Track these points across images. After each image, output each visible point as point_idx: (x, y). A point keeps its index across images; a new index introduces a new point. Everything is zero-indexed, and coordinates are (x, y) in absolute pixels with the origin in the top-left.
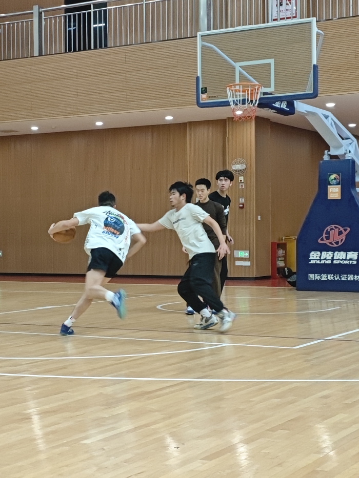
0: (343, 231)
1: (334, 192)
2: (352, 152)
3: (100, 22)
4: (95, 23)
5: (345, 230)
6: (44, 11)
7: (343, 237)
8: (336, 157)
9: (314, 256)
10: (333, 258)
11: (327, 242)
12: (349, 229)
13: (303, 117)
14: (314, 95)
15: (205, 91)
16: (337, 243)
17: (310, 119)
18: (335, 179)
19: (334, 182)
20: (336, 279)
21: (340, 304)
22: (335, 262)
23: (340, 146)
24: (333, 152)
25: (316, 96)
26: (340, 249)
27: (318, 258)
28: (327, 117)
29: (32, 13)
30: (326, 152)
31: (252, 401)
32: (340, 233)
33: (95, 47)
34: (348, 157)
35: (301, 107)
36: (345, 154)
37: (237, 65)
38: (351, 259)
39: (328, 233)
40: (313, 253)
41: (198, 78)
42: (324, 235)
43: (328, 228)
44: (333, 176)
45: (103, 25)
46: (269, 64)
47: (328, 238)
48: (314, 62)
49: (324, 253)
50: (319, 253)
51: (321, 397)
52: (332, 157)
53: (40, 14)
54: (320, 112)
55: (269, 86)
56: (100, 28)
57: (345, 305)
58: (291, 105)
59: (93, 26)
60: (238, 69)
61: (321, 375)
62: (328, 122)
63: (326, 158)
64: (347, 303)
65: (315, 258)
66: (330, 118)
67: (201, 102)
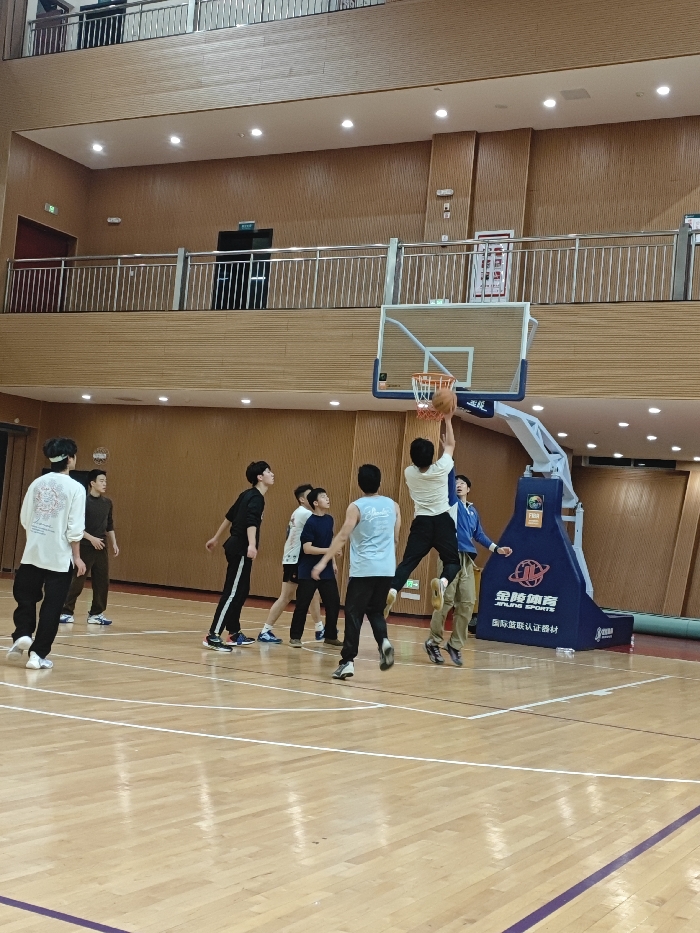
0: (541, 569)
1: (534, 519)
2: (561, 469)
3: (260, 275)
4: (254, 275)
5: (544, 568)
6: (192, 256)
7: (540, 576)
8: (540, 474)
9: (502, 597)
10: (525, 601)
11: (520, 581)
12: (548, 567)
13: (502, 421)
14: (520, 397)
15: (384, 378)
16: (532, 583)
17: (512, 424)
18: (536, 502)
19: (535, 505)
20: (527, 629)
21: (529, 662)
22: (527, 607)
23: (546, 462)
24: (537, 468)
25: (522, 399)
26: (535, 591)
27: (507, 600)
28: (532, 424)
29: (176, 257)
30: (528, 466)
31: (413, 787)
32: (537, 571)
33: (251, 308)
34: (555, 476)
35: (502, 409)
36: (552, 471)
37: (428, 351)
38: (547, 606)
39: (521, 569)
40: (500, 592)
41: (377, 361)
42: (517, 572)
43: (522, 563)
44: (534, 498)
45: (263, 278)
46: (467, 353)
47: (521, 576)
48: (523, 356)
49: (515, 594)
50: (508, 593)
51: (501, 790)
52: (535, 474)
53: (186, 258)
54: (525, 417)
55: (465, 380)
56: (260, 282)
57: (535, 665)
58: (489, 405)
59: (251, 278)
60: (428, 355)
61: (502, 759)
62: (533, 431)
63: (527, 474)
64: (538, 662)
65: (502, 599)
66: (536, 426)
67: (378, 391)
